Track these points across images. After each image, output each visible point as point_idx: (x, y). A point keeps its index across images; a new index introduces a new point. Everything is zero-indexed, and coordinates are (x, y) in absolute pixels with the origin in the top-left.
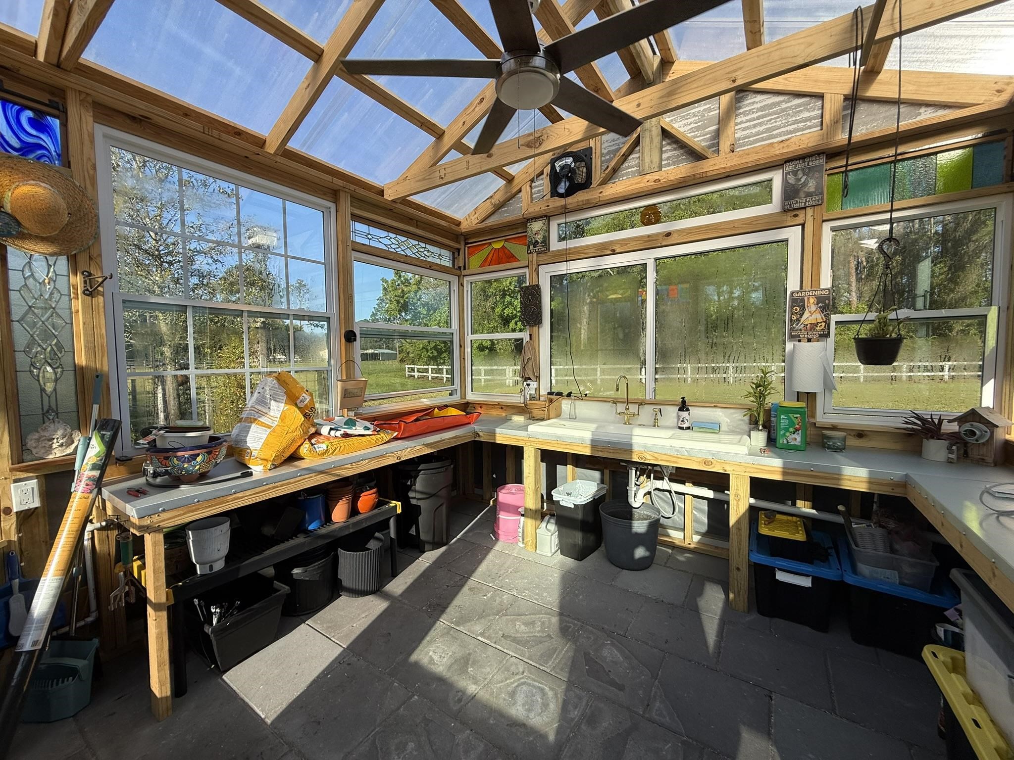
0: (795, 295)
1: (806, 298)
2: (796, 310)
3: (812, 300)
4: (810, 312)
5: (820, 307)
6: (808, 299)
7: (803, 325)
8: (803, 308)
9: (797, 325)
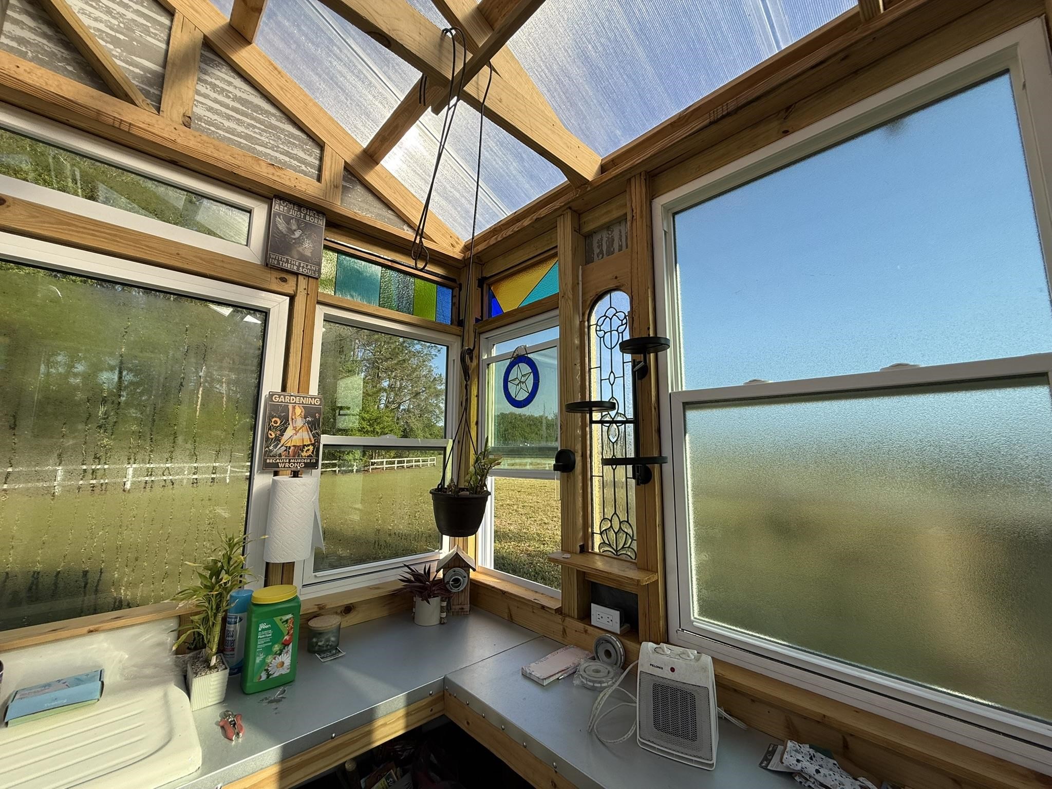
0: (276, 399)
1: (290, 406)
2: (276, 422)
3: (298, 411)
4: (295, 428)
5: (308, 423)
6: (294, 408)
7: (283, 448)
8: (285, 422)
9: (276, 446)
